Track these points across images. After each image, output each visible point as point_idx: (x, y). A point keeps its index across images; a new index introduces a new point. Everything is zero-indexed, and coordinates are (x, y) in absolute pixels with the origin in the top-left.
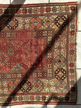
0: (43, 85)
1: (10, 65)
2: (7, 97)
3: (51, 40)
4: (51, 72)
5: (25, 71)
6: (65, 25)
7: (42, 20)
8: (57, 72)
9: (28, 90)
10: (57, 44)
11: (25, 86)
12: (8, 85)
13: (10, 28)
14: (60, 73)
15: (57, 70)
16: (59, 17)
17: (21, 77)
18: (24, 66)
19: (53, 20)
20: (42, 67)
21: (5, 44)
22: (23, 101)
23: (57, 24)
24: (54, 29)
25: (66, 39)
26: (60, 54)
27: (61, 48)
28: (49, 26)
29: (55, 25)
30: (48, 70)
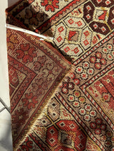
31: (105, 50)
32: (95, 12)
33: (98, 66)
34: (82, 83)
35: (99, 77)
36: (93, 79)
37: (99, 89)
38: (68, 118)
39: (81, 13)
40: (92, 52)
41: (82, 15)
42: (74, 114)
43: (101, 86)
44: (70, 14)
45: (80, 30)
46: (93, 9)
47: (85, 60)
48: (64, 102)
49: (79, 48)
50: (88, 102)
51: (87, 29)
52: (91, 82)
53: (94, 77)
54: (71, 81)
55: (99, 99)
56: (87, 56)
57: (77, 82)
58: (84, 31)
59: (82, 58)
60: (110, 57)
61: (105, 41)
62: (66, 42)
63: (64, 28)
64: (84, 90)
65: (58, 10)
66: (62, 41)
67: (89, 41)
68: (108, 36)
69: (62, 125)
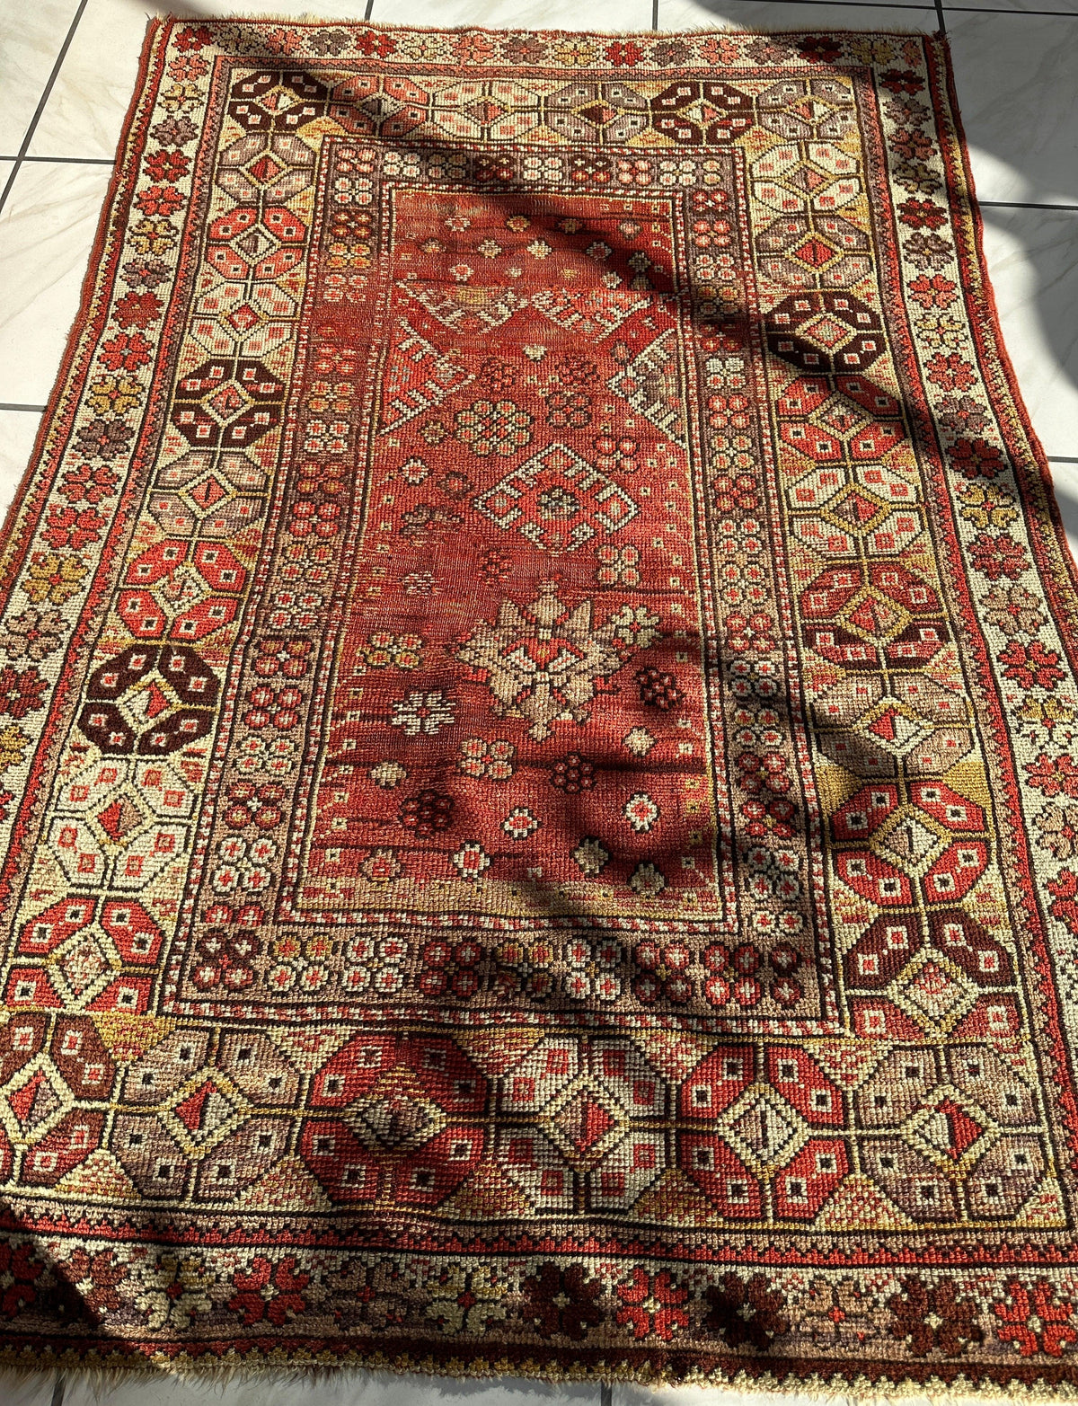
0: (800, 216)
1: (617, 439)
2: (954, 478)
3: (413, 158)
4: (688, 166)
5: (683, 334)
6: (310, 80)
7: (243, 206)
8: (685, 134)
9: (862, 318)
10: (452, 126)
11: (825, 332)
12: (821, 462)
13: (263, 418)
14: (695, 115)
15: (671, 133)
16: (242, 110)
17: (735, 363)
18: (632, 337)
19: (254, 143)
20: (642, 216)
21: (415, 471)
22: (968, 354)
23: (292, 119)
24: (330, 140)
25: (416, 79)
26: (533, 109)
27: (486, 106)
28: (299, 167)
29: (300, 132)
30: (667, 180)
31: (248, 764)
32: (124, 712)
33: (269, 816)
34: (270, 906)
35: (302, 842)
36: (292, 861)
37: (336, 871)
38: (330, 1045)
39: (85, 750)
40: (215, 801)
41: (94, 751)
42: (335, 1013)
43: (333, 855)
44: (61, 780)
45: (127, 787)
46: (112, 711)
47: (216, 838)
48: (270, 1013)
49: (164, 830)
50: (340, 935)
51: (143, 767)
52: (293, 876)
53: (289, 853)
54: (231, 931)
55: (365, 893)
56: (212, 826)
57: (251, 917)
58: (140, 778)
59: (202, 843)
60: (278, 766)
61: (223, 745)
62: (113, 850)
63: (73, 824)
64: (297, 916)
65: (17, 801)
66: (99, 861)
67: (178, 787)
68: (220, 728)
69: (333, 1086)
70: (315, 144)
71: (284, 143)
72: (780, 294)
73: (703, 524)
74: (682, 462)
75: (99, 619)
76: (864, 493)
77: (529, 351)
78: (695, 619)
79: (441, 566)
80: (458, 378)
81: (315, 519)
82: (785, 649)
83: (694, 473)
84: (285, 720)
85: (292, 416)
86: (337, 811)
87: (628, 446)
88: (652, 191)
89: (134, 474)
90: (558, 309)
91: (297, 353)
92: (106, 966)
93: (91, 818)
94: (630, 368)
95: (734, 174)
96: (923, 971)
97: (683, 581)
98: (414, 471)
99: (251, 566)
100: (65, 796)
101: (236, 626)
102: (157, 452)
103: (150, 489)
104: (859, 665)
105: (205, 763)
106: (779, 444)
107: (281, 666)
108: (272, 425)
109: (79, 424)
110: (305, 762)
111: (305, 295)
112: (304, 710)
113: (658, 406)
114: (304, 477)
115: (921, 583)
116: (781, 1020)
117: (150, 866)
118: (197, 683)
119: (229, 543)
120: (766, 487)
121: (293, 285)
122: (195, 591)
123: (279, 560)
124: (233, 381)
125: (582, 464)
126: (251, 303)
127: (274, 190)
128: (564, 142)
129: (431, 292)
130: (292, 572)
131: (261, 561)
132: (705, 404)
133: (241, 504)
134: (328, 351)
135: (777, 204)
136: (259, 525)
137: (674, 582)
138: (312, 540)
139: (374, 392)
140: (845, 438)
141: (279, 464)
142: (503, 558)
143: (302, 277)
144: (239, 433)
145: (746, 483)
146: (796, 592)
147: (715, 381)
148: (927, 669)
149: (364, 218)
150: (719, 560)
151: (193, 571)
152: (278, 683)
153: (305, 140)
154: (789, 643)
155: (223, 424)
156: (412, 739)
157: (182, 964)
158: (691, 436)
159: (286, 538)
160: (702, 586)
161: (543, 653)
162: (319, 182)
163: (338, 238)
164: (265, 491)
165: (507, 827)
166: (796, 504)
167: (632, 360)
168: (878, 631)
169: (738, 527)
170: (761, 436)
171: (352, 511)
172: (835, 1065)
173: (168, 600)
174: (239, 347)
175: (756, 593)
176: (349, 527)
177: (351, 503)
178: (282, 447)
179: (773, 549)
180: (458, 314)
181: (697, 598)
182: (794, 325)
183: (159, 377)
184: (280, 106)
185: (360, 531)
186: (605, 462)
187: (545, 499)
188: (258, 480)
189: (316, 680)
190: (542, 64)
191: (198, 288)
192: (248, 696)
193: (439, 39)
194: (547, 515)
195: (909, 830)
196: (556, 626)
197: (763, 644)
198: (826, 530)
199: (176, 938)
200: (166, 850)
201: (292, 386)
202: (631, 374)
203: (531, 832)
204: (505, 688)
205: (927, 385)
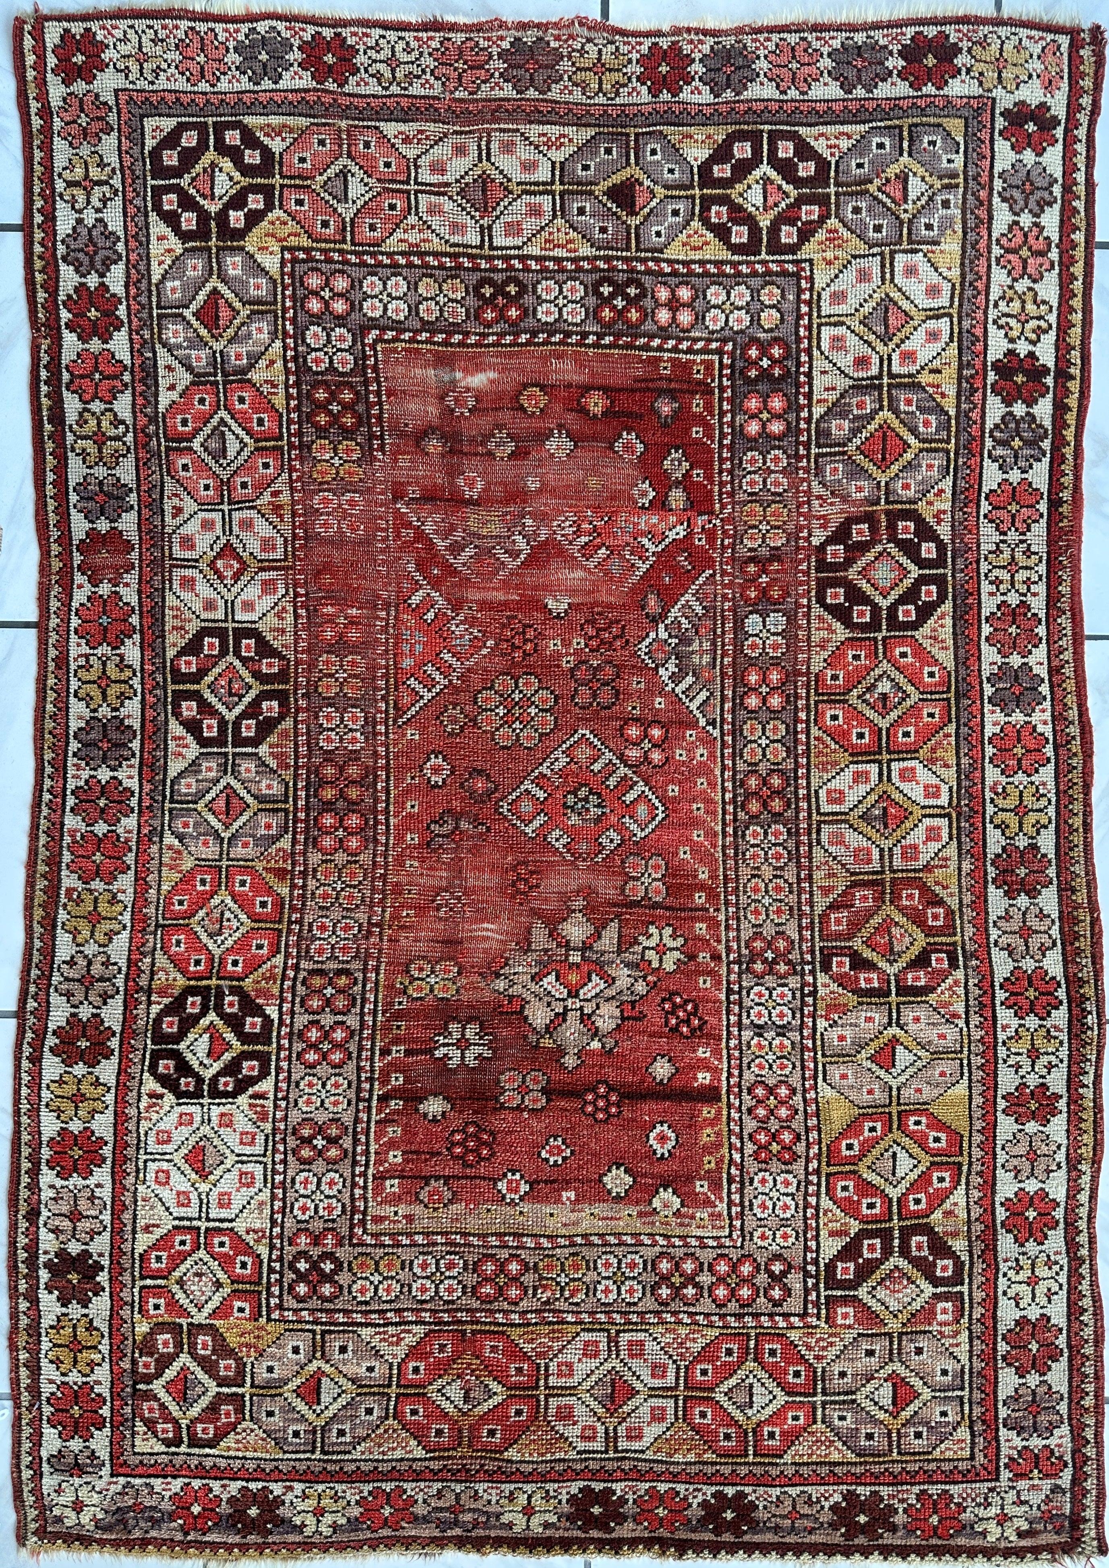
0: (872, 386)
1: (645, 724)
2: (991, 775)
3: (398, 286)
4: (741, 294)
5: (722, 578)
6: (249, 138)
7: (199, 380)
8: (740, 234)
9: (928, 550)
10: (443, 224)
11: (882, 573)
12: (858, 755)
13: (271, 707)
14: (754, 197)
15: (722, 232)
16: (170, 201)
17: (777, 621)
18: (665, 583)
19: (195, 267)
20: (682, 384)
22: (1038, 605)
23: (237, 219)
24: (290, 256)
25: (390, 129)
26: (544, 188)
27: (484, 181)
28: (258, 308)
29: (251, 243)
30: (715, 320)
31: (308, 1103)
32: (189, 1056)
33: (333, 1153)
34: (345, 1231)
35: (364, 1174)
36: (358, 1192)
37: (395, 1200)
38: (409, 1340)
39: (161, 1096)
40: (284, 1140)
41: (169, 1098)
42: (410, 1316)
43: (392, 1186)
44: (144, 1125)
45: (206, 1130)
46: (177, 1055)
47: (290, 1173)
48: (358, 1317)
49: (244, 1168)
50: (406, 1255)
51: (216, 1111)
52: (360, 1204)
53: (354, 1185)
54: (315, 1252)
55: (425, 1220)
56: (284, 1162)
57: (329, 1240)
58: (215, 1120)
59: (279, 1178)
60: (336, 1103)
61: (284, 1086)
62: (204, 1187)
63: (165, 1166)
64: (369, 1240)
65: (110, 1147)
66: (194, 1196)
67: (250, 1128)
68: (278, 1070)
69: (416, 1370)
70: (271, 262)
71: (234, 265)
72: (835, 512)
73: (729, 829)
74: (712, 755)
75: (148, 960)
76: (896, 796)
77: (551, 604)
78: (719, 941)
79: (471, 882)
80: (476, 645)
81: (340, 833)
82: (803, 975)
83: (724, 768)
84: (336, 1057)
85: (303, 703)
86: (392, 1144)
87: (656, 732)
88: (695, 340)
89: (147, 787)
90: (584, 539)
91: (296, 616)
92: (218, 1285)
93: (178, 1158)
94: (661, 627)
95: (798, 309)
96: (889, 1276)
97: (708, 900)
98: (436, 770)
99: (285, 891)
100: (151, 1140)
101: (279, 960)
102: (166, 757)
103: (167, 805)
104: (870, 992)
105: (269, 1104)
106: (815, 731)
107: (328, 1002)
108: (282, 717)
109: (74, 725)
110: (359, 1099)
111: (294, 527)
112: (353, 1047)
113: (690, 679)
114: (323, 783)
115: (940, 903)
116: (771, 1316)
117: (238, 1201)
118: (252, 1024)
119: (259, 866)
120: (797, 788)
121: (277, 508)
122: (235, 924)
123: (312, 884)
124: (230, 658)
125: (609, 755)
126: (233, 540)
127: (232, 351)
128: (585, 250)
129: (438, 517)
130: (325, 896)
131: (293, 886)
132: (739, 679)
133: (263, 819)
134: (330, 610)
135: (845, 361)
136: (285, 843)
137: (700, 899)
138: (341, 857)
139: (387, 667)
140: (884, 724)
141: (297, 767)
142: (532, 873)
143: (285, 498)
144: (249, 728)
145: (776, 781)
146: (818, 910)
147: (753, 646)
148: (932, 998)
149: (347, 396)
150: (745, 872)
151: (228, 900)
152: (327, 1020)
153: (259, 258)
154: (807, 968)
155: (231, 716)
156: (454, 1071)
157: (280, 1282)
158: (723, 720)
159: (315, 858)
160: (727, 903)
161: (573, 978)
162: (285, 334)
163: (322, 432)
164: (286, 801)
165: (544, 1154)
166: (826, 808)
167: (663, 616)
168: (890, 954)
169: (766, 834)
170: (797, 720)
171: (377, 822)
172: (809, 1348)
173: (210, 936)
174: (230, 607)
175: (779, 912)
176: (376, 841)
177: (375, 812)
178: (296, 745)
179: (798, 862)
180: (469, 551)
181: (722, 917)
182: (849, 562)
183: (148, 654)
184: (217, 192)
185: (387, 845)
186: (633, 753)
187: (571, 800)
188: (277, 789)
189: (362, 1014)
190: (555, 94)
191: (168, 519)
192: (301, 1035)
193: (414, 44)
194: (574, 820)
195: (894, 1155)
196: (586, 947)
197: (782, 968)
198: (854, 839)
199: (270, 1260)
200: (248, 1186)
201: (298, 663)
202: (663, 635)
203: (565, 1159)
204: (539, 1016)
205: (984, 646)
